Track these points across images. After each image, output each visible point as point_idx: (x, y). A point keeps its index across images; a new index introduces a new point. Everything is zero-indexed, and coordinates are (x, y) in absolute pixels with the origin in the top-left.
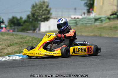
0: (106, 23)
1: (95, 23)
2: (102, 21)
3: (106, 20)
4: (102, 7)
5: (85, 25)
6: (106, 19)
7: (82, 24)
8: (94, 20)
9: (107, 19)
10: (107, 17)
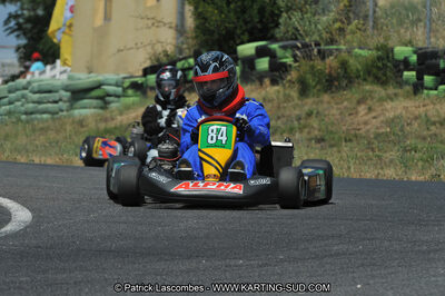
0: (128, 108)
1: (71, 107)
2: (104, 100)
3: (125, 95)
4: (101, 34)
5: (23, 117)
6: (125, 90)
7: (9, 113)
8: (66, 95)
9: (130, 92)
10: (127, 84)
